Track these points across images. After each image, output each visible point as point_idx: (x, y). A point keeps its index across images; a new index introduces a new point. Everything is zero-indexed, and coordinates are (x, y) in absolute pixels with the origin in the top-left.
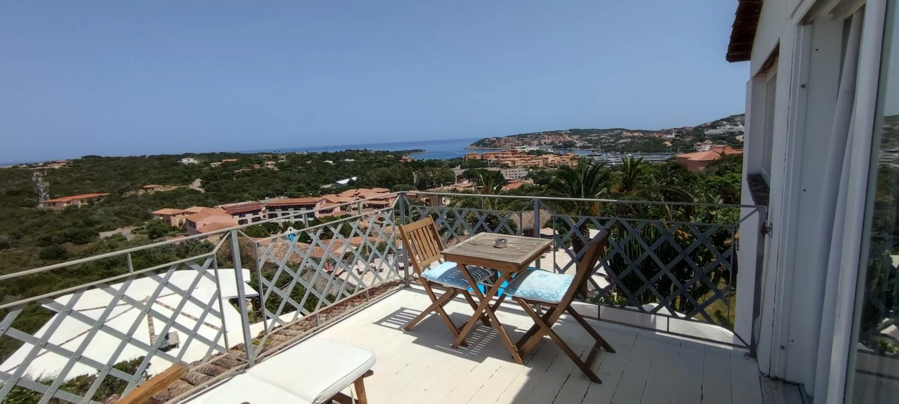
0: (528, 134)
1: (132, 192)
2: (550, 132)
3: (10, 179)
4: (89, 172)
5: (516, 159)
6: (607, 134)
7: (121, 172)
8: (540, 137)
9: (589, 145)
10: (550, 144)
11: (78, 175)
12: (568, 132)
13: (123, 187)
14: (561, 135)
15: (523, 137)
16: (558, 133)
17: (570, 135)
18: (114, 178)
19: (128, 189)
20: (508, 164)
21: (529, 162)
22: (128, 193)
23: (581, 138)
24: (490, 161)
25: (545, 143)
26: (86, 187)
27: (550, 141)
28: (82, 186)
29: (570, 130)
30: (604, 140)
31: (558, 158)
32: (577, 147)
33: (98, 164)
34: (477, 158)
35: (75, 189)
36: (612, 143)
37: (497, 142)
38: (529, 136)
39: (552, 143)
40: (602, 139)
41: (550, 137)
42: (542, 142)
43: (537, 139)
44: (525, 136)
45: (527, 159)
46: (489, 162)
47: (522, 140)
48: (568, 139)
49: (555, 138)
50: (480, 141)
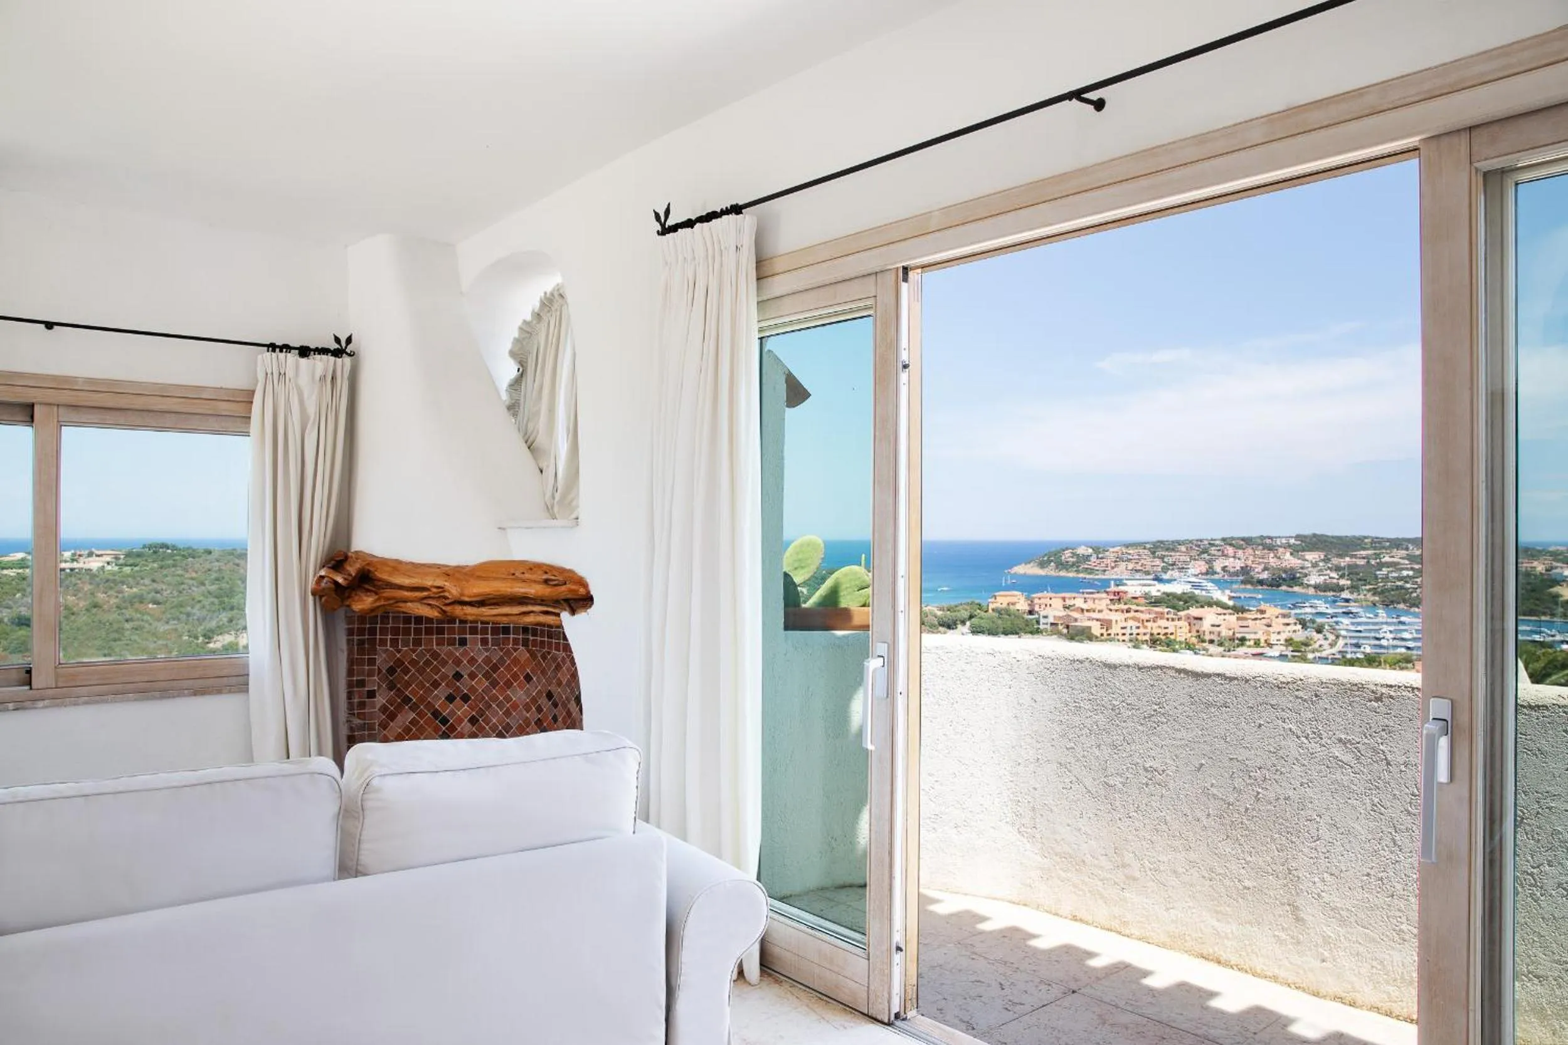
0: (1179, 543)
1: (227, 639)
2: (1243, 539)
3: (19, 591)
4: (155, 585)
5: (1113, 616)
6: (1403, 553)
7: (213, 588)
8: (1213, 551)
9: (1342, 582)
10: (1236, 574)
11: (135, 590)
12: (1292, 541)
13: (213, 624)
14: (1271, 548)
15: (1167, 550)
16: (1267, 544)
17: (1295, 551)
18: (199, 602)
19: (220, 630)
20: (1090, 628)
21: (1149, 624)
22: (220, 638)
23: (1326, 560)
24: (1045, 617)
25: (1224, 569)
26: (146, 617)
27: (1238, 565)
28: (139, 616)
29: (1297, 537)
30: (1385, 571)
31: (1233, 618)
32: (1308, 586)
33: (170, 562)
34: (1018, 607)
35: (127, 621)
36: (1405, 579)
37: (1093, 558)
38: (1183, 548)
39: (1245, 570)
40: (1381, 565)
41: (1240, 553)
42: (1218, 568)
43: (1205, 556)
44: (1172, 546)
45: (1147, 616)
46: (1042, 621)
47: (1162, 558)
48: (1289, 560)
49: (1255, 556)
50: (1049, 555)
